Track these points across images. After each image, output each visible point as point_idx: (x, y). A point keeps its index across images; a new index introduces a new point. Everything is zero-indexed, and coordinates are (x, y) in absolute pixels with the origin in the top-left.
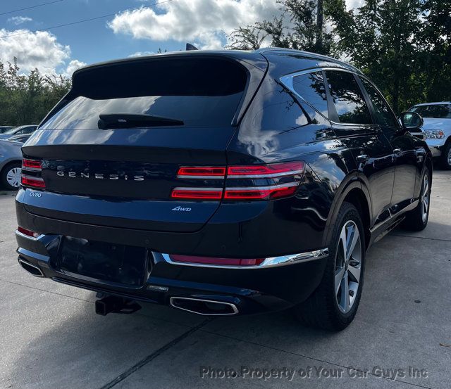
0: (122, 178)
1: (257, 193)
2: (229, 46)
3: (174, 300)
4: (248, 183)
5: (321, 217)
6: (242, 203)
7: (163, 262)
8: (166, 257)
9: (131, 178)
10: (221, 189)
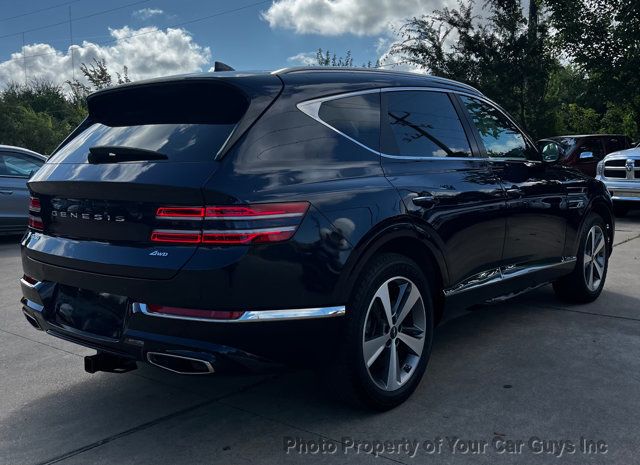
0: (105, 218)
1: (238, 237)
2: (398, 45)
3: (152, 356)
4: (231, 225)
5: (331, 269)
6: (219, 248)
7: (139, 312)
8: (143, 307)
9: (113, 219)
10: (198, 232)
